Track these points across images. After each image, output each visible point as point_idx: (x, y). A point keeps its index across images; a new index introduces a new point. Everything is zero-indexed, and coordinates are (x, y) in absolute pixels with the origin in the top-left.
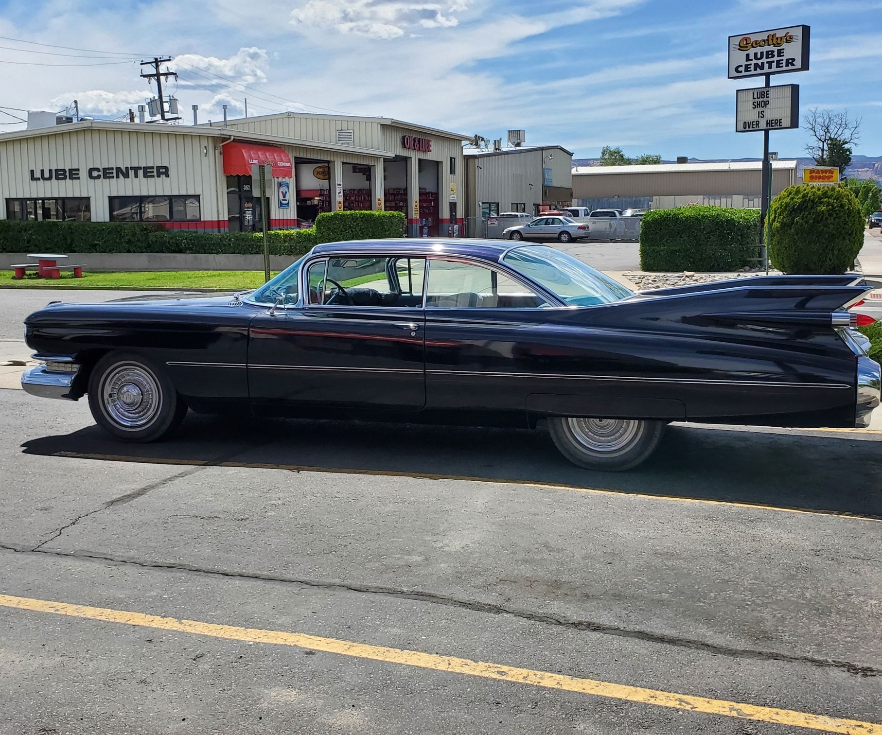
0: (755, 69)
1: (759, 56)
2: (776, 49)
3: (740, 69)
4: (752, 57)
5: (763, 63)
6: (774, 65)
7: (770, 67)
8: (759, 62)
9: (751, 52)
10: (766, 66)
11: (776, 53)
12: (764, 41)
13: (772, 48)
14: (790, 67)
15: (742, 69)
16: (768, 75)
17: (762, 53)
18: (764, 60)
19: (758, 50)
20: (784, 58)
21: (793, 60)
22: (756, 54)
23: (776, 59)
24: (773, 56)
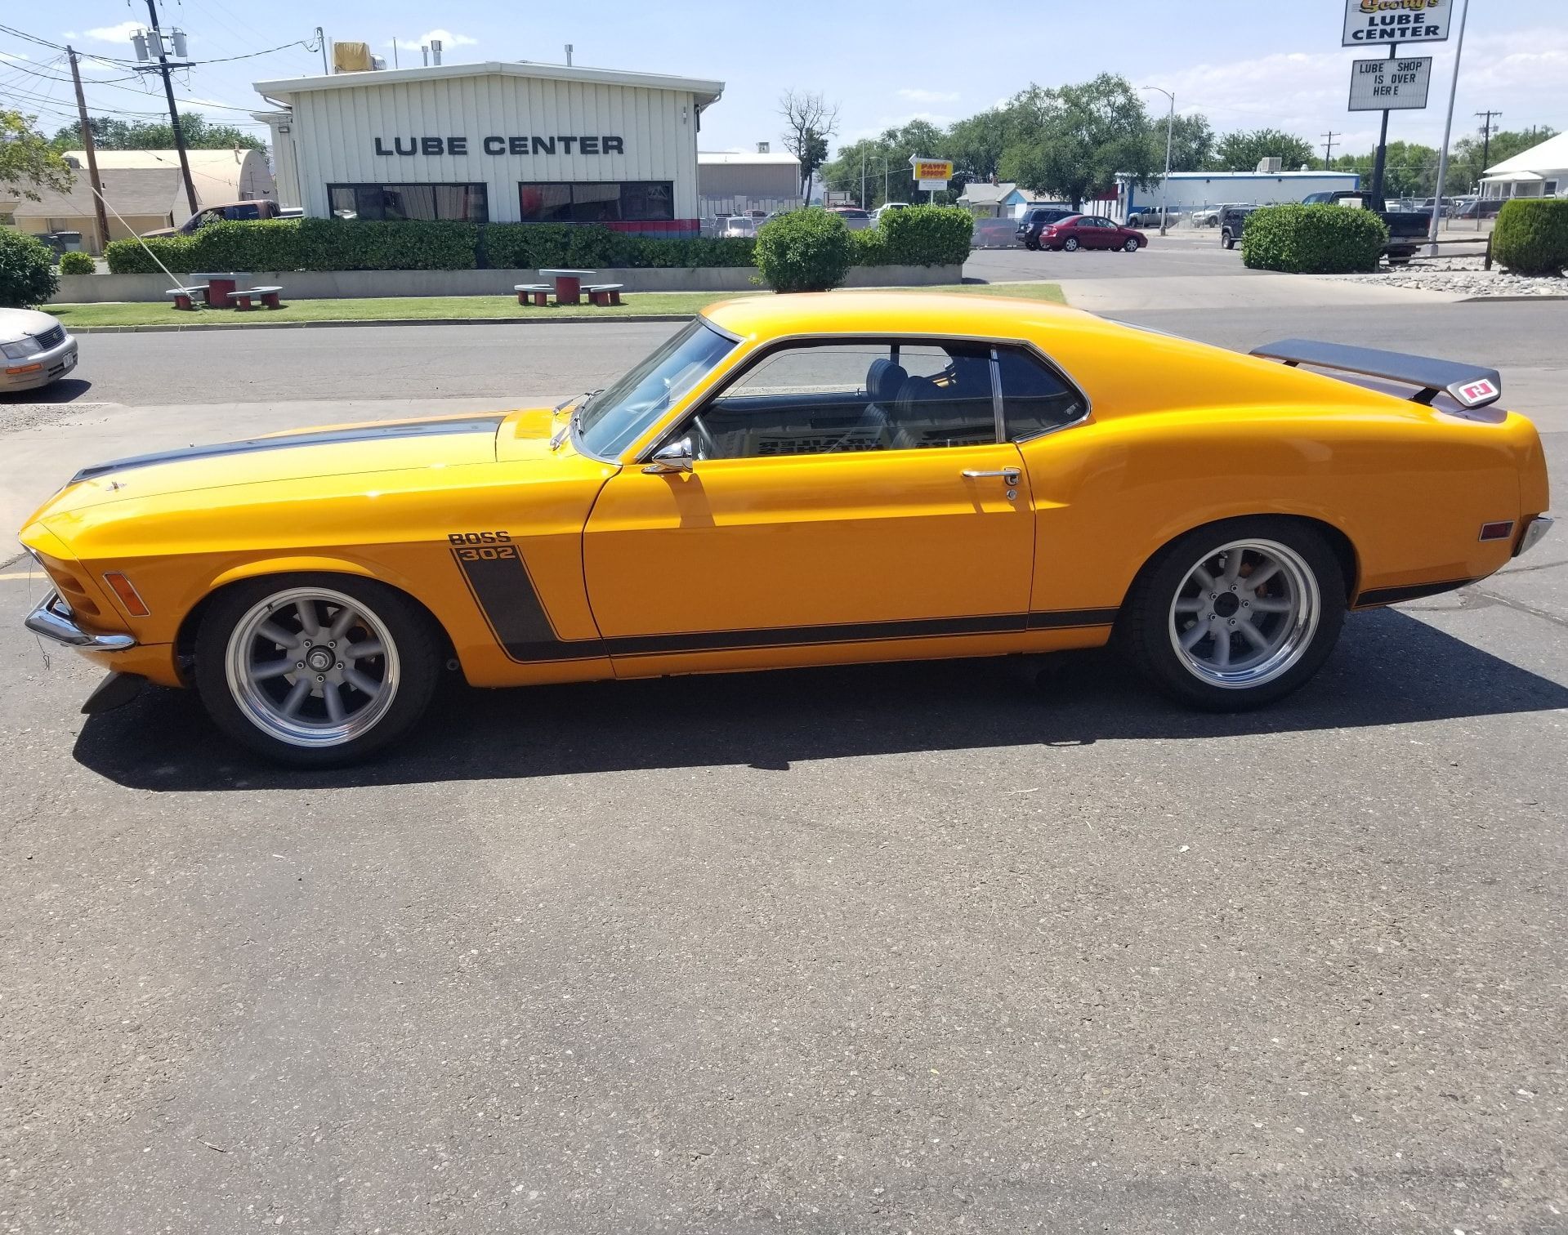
0: (1382, 36)
1: (1388, 21)
2: (1412, 14)
3: (1359, 35)
4: (1378, 20)
5: (1393, 30)
6: (1409, 33)
7: (1403, 34)
8: (1388, 28)
9: (1378, 16)
10: (1398, 33)
11: (1412, 19)
12: (1397, 3)
13: (1406, 12)
14: (1431, 36)
15: (1364, 35)
16: (1394, 45)
17: (1392, 18)
18: (1395, 25)
19: (1388, 13)
20: (1424, 26)
21: (1436, 28)
22: (1383, 19)
23: (1412, 25)
24: (1408, 22)
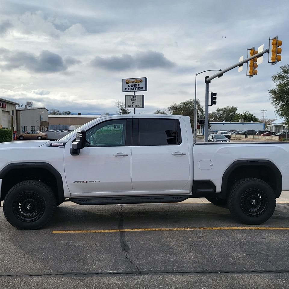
0: (131, 90)
1: (132, 86)
2: (137, 84)
3: (126, 89)
4: (130, 86)
5: (133, 88)
6: (137, 89)
8: (132, 88)
9: (130, 84)
10: (134, 89)
12: (134, 81)
14: (142, 90)
16: (135, 92)
18: (134, 87)
19: (132, 84)
20: (140, 87)
21: (143, 88)
24: (137, 86)
